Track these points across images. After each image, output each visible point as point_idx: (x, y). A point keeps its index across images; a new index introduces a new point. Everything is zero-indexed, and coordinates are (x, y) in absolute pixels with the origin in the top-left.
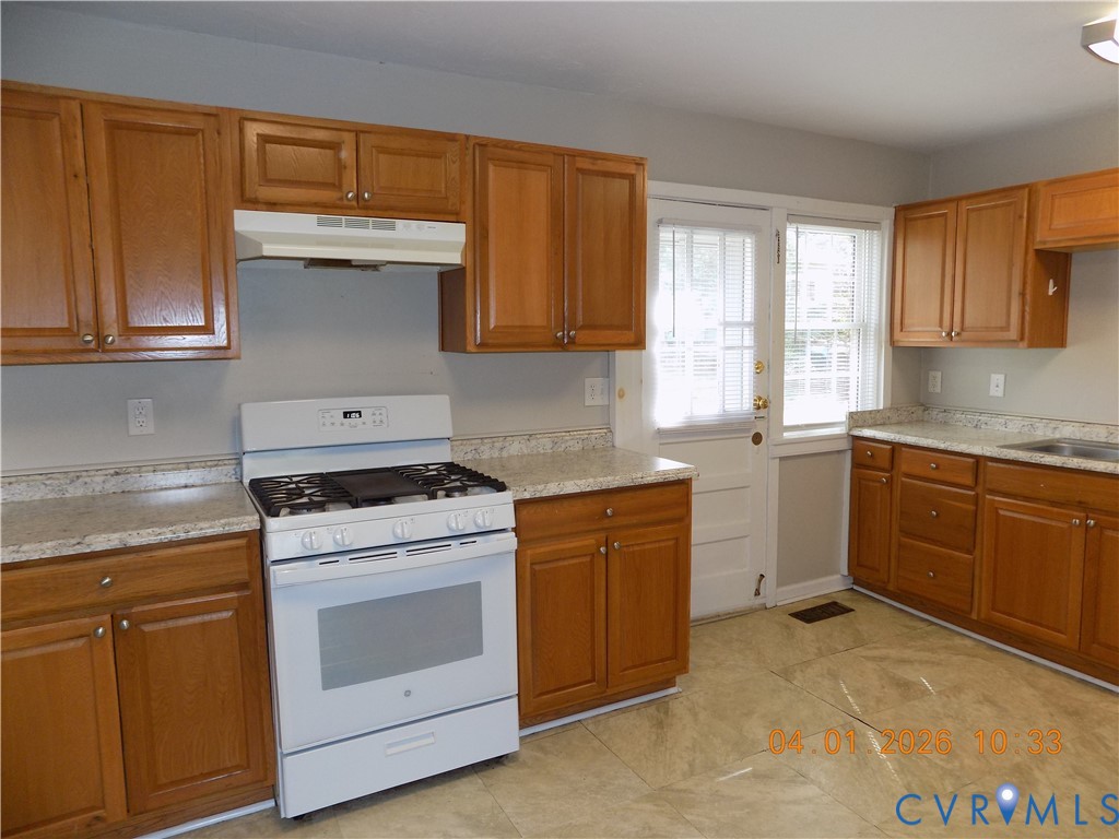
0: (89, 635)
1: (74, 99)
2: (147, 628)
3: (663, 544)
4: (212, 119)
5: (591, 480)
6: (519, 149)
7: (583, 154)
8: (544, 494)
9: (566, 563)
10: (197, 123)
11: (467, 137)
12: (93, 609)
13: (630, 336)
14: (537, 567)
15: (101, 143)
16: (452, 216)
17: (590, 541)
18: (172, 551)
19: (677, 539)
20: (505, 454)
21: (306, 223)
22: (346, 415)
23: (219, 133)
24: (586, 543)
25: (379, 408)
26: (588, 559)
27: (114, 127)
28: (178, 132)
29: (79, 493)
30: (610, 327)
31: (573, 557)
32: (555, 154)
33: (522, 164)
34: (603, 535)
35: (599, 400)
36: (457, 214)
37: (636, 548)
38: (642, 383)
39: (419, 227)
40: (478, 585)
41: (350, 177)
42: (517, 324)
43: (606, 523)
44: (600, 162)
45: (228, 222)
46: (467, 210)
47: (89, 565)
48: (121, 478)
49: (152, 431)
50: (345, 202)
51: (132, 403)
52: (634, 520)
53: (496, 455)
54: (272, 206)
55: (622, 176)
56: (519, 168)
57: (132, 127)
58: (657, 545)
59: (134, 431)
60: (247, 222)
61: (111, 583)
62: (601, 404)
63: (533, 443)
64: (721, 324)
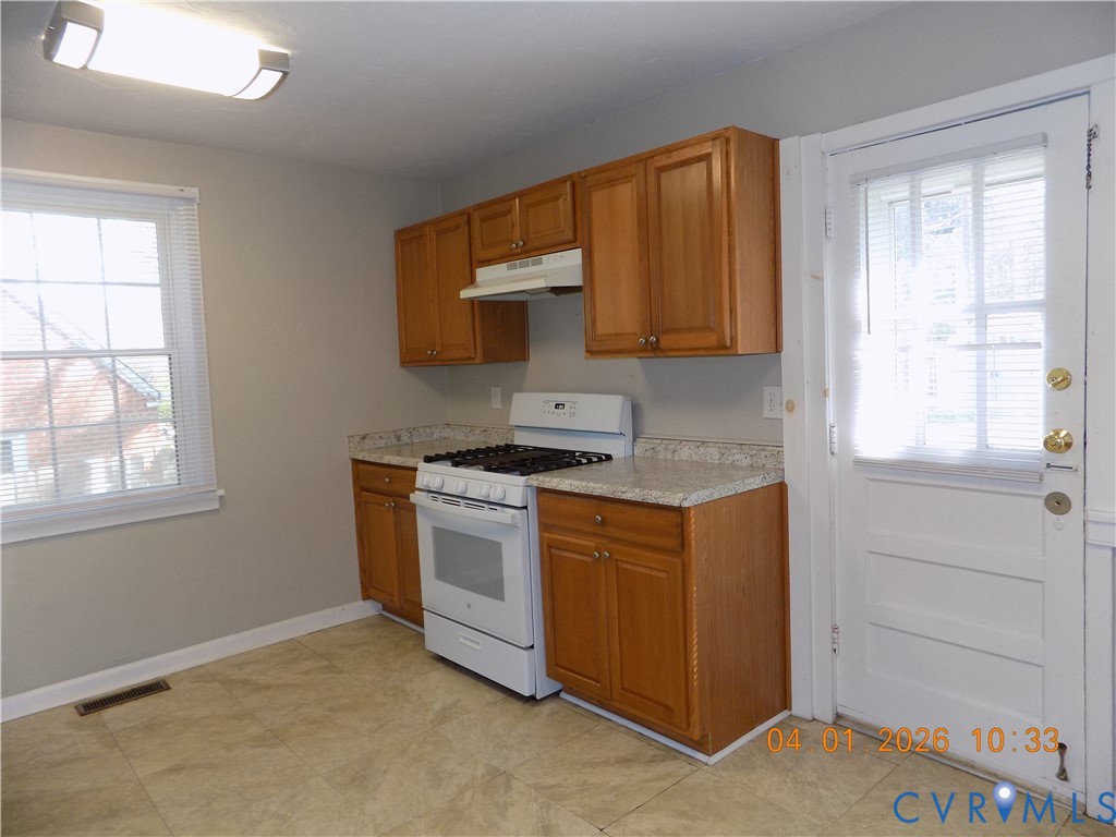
1: (426, 225)
3: (654, 573)
10: (459, 220)
13: (712, 339)
14: (553, 550)
15: (434, 243)
18: (402, 472)
20: (676, 458)
22: (557, 406)
25: (574, 402)
27: (438, 234)
30: (691, 329)
31: (578, 553)
33: (611, 182)
35: (779, 413)
36: (574, 241)
39: (555, 258)
41: (515, 232)
42: (612, 331)
44: (675, 153)
46: (582, 236)
51: (493, 389)
52: (624, 536)
53: (670, 456)
54: (488, 262)
55: (699, 159)
56: (610, 187)
61: (389, 481)
62: (780, 416)
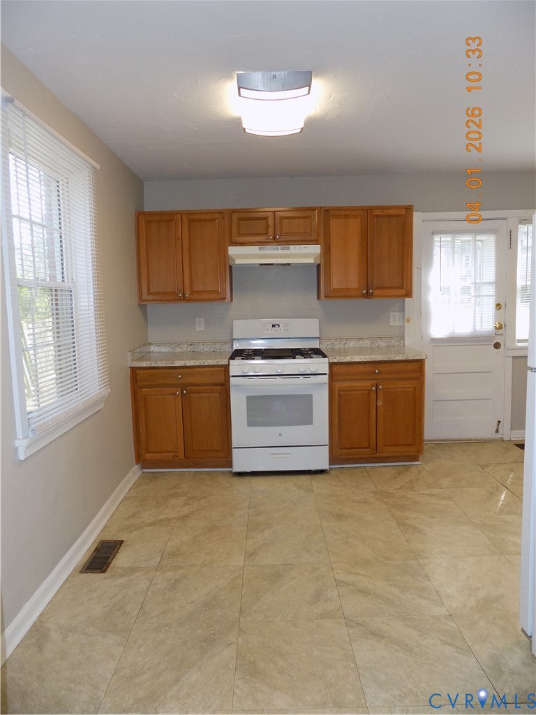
0: (175, 394)
1: (178, 214)
2: (192, 395)
3: (407, 390)
4: (221, 214)
5: (368, 357)
6: (346, 210)
7: (377, 208)
8: (344, 361)
9: (356, 392)
10: (216, 216)
11: (321, 207)
12: (176, 386)
13: (403, 292)
14: (341, 393)
15: (186, 226)
16: (315, 242)
17: (367, 384)
18: (200, 369)
19: (415, 388)
20: (346, 347)
21: (254, 249)
22: (273, 326)
23: (223, 219)
24: (366, 384)
25: (287, 323)
26: (367, 392)
27: (190, 221)
28: (210, 220)
29: (179, 350)
30: (391, 288)
31: (359, 390)
32: (363, 210)
33: (346, 217)
34: (375, 382)
35: (398, 323)
36: (317, 241)
37: (392, 390)
38: (422, 314)
39: (300, 248)
40: (311, 395)
41: (271, 230)
42: (344, 287)
43: (376, 376)
44: (386, 210)
45: (226, 251)
46: (321, 239)
47: (175, 371)
48: (192, 346)
49: (203, 329)
50: (269, 240)
51: (197, 319)
52: (391, 376)
53: (342, 346)
54: (242, 244)
55: (398, 216)
56: (344, 218)
57: (195, 220)
58: (403, 390)
59: (197, 329)
60: (233, 251)
61: (181, 378)
62: (398, 324)
63: (361, 342)
64: (472, 284)
